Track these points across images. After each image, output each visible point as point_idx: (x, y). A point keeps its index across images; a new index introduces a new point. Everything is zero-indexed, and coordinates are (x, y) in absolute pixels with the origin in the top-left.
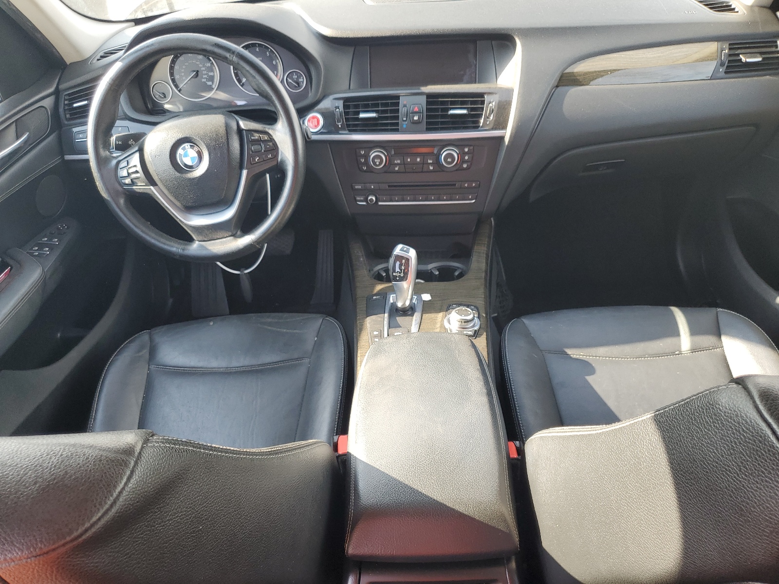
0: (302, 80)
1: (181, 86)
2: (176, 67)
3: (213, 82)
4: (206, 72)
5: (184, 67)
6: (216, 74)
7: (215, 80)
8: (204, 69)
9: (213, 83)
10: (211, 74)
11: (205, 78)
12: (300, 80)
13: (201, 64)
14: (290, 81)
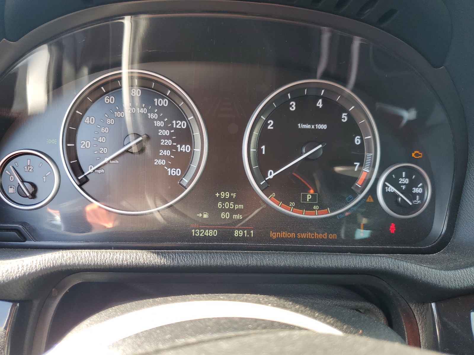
0: (419, 190)
1: (90, 171)
2: (87, 120)
3: (185, 170)
4: (169, 142)
5: (109, 121)
6: (198, 150)
7: (194, 166)
8: (166, 133)
9: (184, 173)
10: (185, 148)
11: (164, 157)
12: (416, 190)
13: (160, 119)
14: (391, 189)
